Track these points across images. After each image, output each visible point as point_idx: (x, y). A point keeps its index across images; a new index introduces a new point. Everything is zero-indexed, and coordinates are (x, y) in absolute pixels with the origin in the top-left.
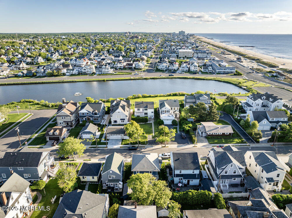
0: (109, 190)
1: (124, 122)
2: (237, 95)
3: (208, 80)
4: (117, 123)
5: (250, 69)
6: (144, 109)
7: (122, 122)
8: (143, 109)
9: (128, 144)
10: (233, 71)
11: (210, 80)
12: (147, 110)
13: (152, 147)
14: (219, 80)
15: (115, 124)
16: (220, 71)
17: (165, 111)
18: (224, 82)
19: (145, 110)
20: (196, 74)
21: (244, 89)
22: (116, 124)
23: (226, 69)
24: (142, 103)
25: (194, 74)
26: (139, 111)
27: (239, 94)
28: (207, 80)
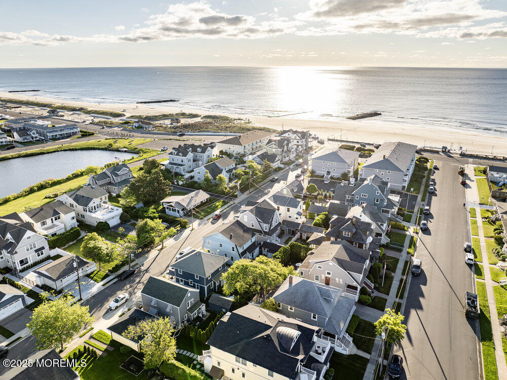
0: (197, 324)
1: (42, 254)
2: (130, 162)
3: (51, 152)
4: (30, 263)
5: (91, 123)
6: (54, 218)
7: (39, 255)
8: (52, 219)
9: (107, 276)
10: (75, 130)
11: (54, 152)
12: (59, 218)
13: (147, 258)
14: (71, 148)
15: (25, 266)
16: (54, 134)
17: (95, 207)
18: (82, 149)
19: (56, 219)
20: (13, 147)
21: (125, 151)
22: (27, 265)
23: (64, 130)
24: (42, 209)
25: (8, 149)
26: (45, 226)
27: (133, 159)
28: (48, 153)
